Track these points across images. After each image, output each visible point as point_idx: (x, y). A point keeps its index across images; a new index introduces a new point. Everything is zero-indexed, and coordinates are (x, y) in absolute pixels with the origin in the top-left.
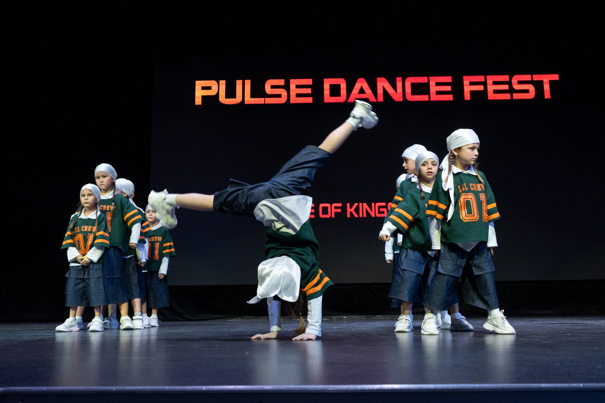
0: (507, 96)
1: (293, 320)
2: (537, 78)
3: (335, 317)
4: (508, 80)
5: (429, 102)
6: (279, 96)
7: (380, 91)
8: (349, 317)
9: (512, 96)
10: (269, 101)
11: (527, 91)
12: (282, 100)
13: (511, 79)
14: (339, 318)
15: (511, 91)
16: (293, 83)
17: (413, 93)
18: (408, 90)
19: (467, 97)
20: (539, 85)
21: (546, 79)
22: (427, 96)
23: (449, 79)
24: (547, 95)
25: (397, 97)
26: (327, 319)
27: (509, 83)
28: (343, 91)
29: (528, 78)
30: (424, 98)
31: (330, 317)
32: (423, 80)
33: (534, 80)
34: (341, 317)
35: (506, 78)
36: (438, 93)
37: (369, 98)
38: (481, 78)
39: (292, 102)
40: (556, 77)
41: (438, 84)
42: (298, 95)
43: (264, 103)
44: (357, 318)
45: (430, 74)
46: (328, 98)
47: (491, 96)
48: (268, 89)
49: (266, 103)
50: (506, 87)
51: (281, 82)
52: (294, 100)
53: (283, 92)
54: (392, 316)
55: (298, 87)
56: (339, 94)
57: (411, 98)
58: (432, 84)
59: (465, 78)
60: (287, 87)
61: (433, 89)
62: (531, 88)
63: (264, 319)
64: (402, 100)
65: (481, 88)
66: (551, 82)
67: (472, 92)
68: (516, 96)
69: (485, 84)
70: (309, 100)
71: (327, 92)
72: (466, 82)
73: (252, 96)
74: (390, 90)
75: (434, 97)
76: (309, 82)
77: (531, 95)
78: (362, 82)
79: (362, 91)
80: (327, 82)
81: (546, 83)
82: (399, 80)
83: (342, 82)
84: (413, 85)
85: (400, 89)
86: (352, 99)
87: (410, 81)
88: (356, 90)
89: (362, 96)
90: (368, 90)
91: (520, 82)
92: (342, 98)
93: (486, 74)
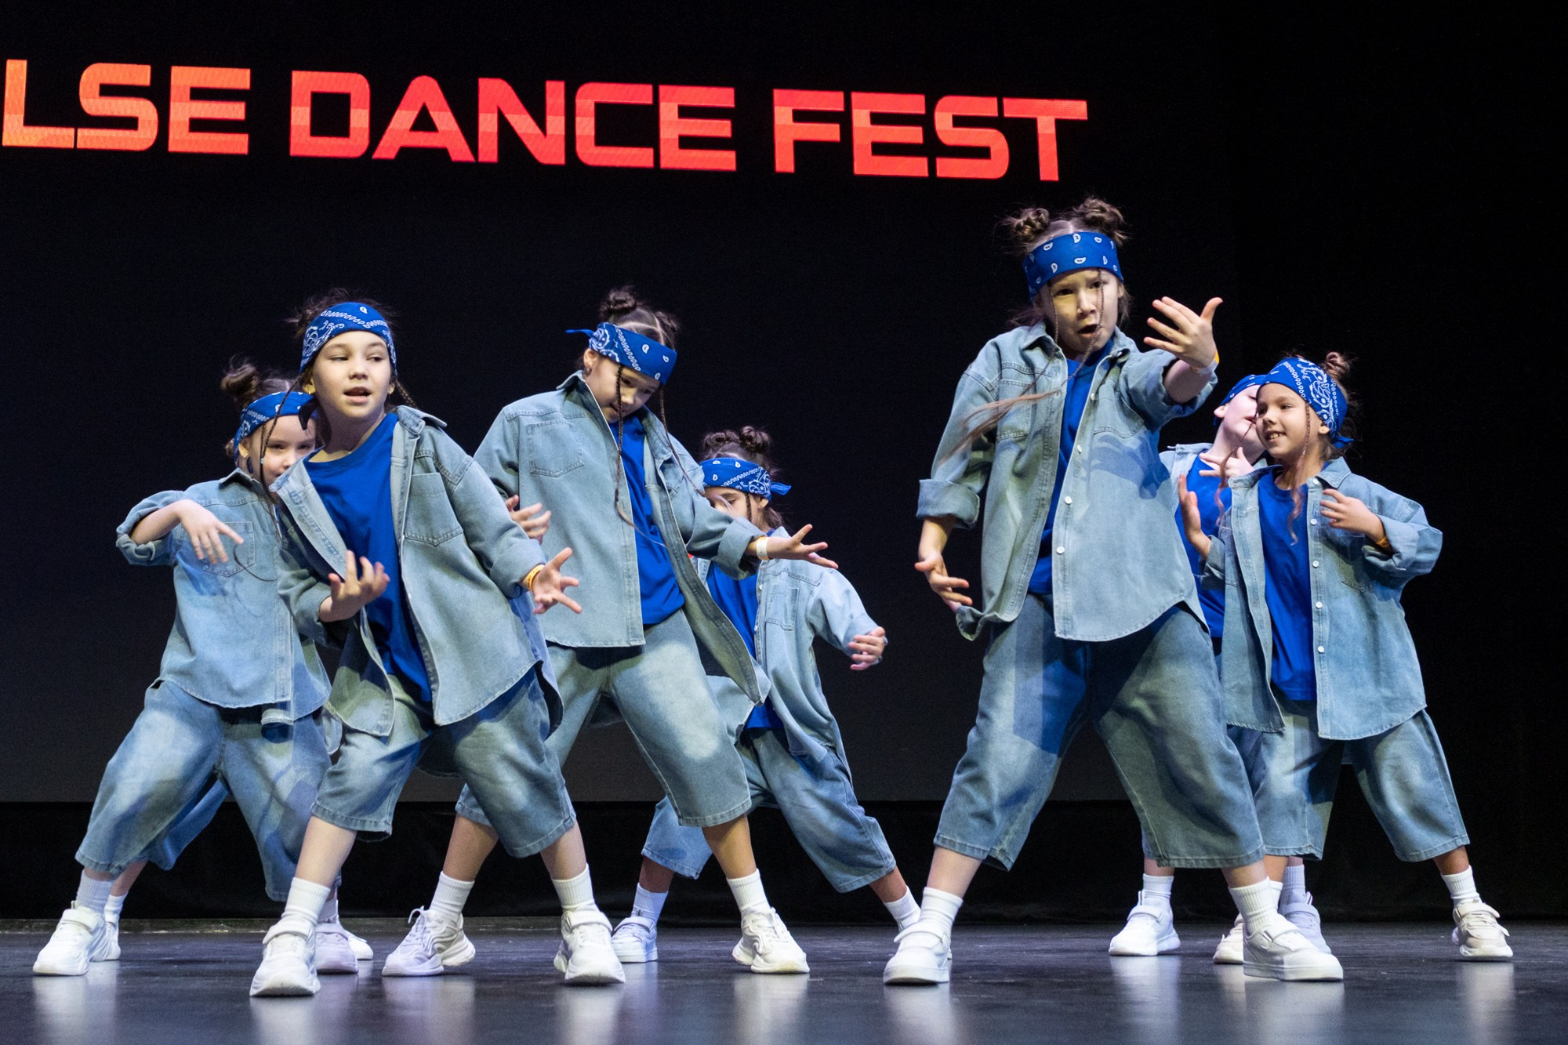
0: (916, 167)
1: (145, 932)
2: (1015, 108)
4: (922, 111)
5: (656, 173)
6: (129, 123)
7: (488, 124)
9: (932, 168)
10: (92, 139)
11: (983, 153)
12: (142, 138)
13: (931, 107)
15: (932, 148)
17: (603, 138)
18: (586, 126)
19: (785, 161)
20: (1021, 134)
21: (1047, 116)
22: (650, 151)
23: (724, 97)
24: (1049, 169)
25: (547, 148)
27: (926, 121)
28: (360, 118)
29: (987, 107)
30: (637, 157)
32: (638, 94)
33: (1007, 114)
35: (914, 104)
36: (686, 142)
37: (448, 147)
38: (831, 101)
39: (173, 147)
40: (1078, 110)
41: (685, 112)
42: (198, 125)
43: (71, 145)
45: (660, 76)
46: (303, 140)
47: (865, 164)
48: (92, 103)
49: (78, 146)
50: (913, 135)
51: (141, 74)
52: (181, 140)
53: (144, 110)
54: (497, 920)
55: (198, 94)
56: (341, 128)
57: (591, 154)
58: (668, 111)
59: (778, 94)
60: (159, 94)
61: (671, 126)
62: (994, 140)
63: (37, 928)
64: (559, 159)
65: (830, 132)
66: (1059, 123)
67: (801, 147)
68: (949, 168)
69: (844, 119)
70: (238, 144)
71: (300, 116)
72: (782, 115)
73: (32, 119)
74: (523, 124)
75: (674, 158)
76: (239, 78)
77: (996, 167)
78: (424, 91)
79: (424, 122)
80: (305, 83)
81: (1046, 128)
82: (555, 92)
83: (355, 85)
84: (603, 111)
85: (556, 123)
86: (387, 149)
87: (590, 96)
88: (403, 119)
89: (423, 140)
90: (445, 120)
91: (959, 121)
92: (354, 144)
93: (848, 86)
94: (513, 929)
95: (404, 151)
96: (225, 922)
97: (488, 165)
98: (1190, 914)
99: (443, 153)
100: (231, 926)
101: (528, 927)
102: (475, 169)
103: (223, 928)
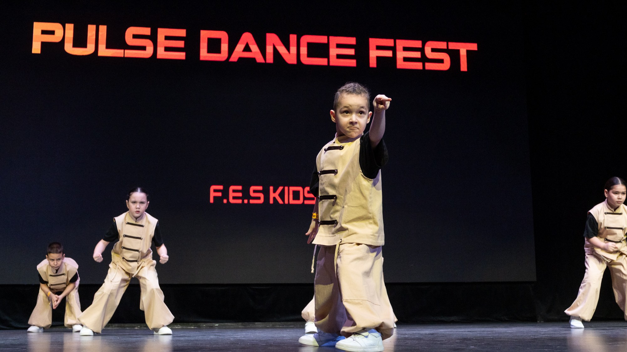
0: (418, 66)
2: (453, 46)
3: (204, 324)
4: (421, 46)
5: (328, 68)
6: (143, 48)
7: (269, 50)
8: (222, 324)
9: (424, 66)
10: (130, 53)
11: (441, 61)
12: (148, 53)
13: (424, 45)
14: (209, 326)
15: (424, 59)
16: (162, 33)
17: (310, 55)
18: (304, 50)
19: (373, 63)
20: (454, 55)
21: (463, 49)
22: (326, 60)
23: (352, 41)
24: (464, 67)
25: (290, 57)
26: (195, 326)
27: (422, 50)
28: (225, 47)
29: (442, 45)
30: (321, 61)
31: (199, 324)
32: (322, 39)
33: (450, 48)
34: (211, 325)
35: (418, 44)
36: (339, 56)
37: (256, 57)
38: (389, 42)
39: (159, 56)
40: (474, 47)
41: (339, 46)
42: (167, 49)
43: (123, 56)
44: (232, 326)
45: (330, 33)
46: (204, 54)
47: (401, 64)
48: (129, 40)
49: (125, 56)
50: (418, 55)
51: (147, 31)
52: (162, 54)
53: (148, 43)
54: (273, 323)
55: (167, 38)
56: (218, 51)
57: (306, 60)
58: (332, 45)
59: (371, 40)
60: (153, 38)
61: (334, 51)
62: (445, 57)
63: (115, 327)
64: (295, 62)
65: (389, 54)
66: (468, 52)
67: (379, 58)
68: (430, 66)
69: (394, 49)
70: (181, 56)
71: (204, 46)
72: (372, 47)
73: (108, 46)
74: (282, 49)
75: (334, 62)
76: (182, 33)
77: (446, 66)
78: (247, 37)
79: (247, 49)
80: (205, 35)
81: (463, 53)
82: (293, 38)
83: (223, 35)
84: (310, 46)
85: (293, 49)
86: (234, 58)
87: (305, 40)
88: (240, 47)
89: (247, 55)
90: (254, 48)
91: (433, 50)
92: (223, 55)
93: (395, 38)
94: (279, 326)
95: (240, 59)
96: (180, 325)
97: (270, 64)
98: (507, 319)
99: (254, 59)
100: (182, 326)
101: (284, 326)
102: (265, 65)
103: (179, 326)
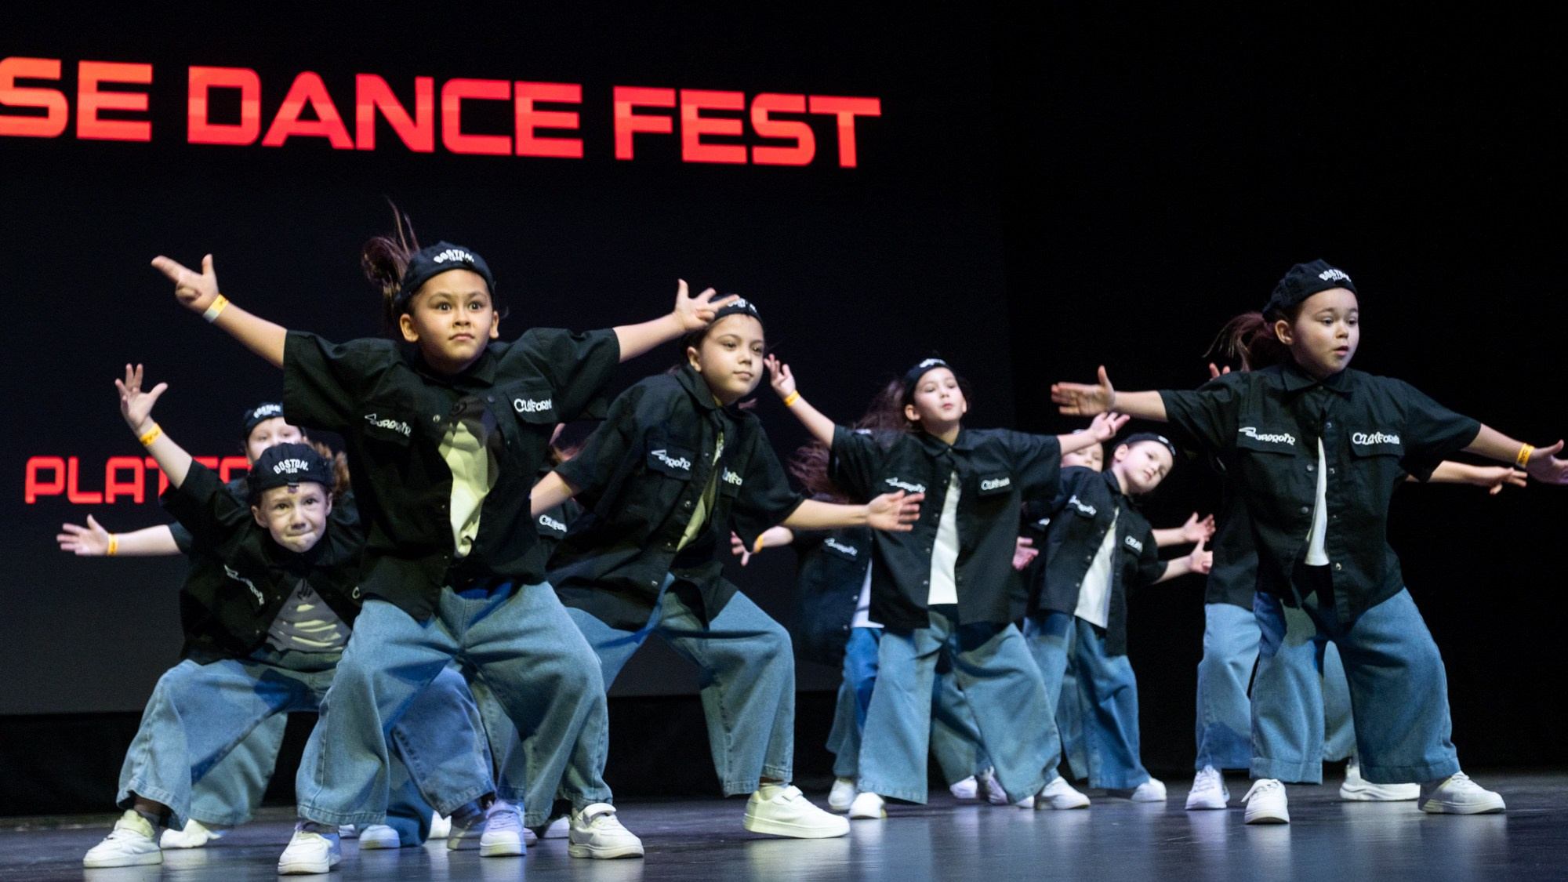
0: (736, 155)
2: (820, 105)
4: (741, 107)
5: (514, 161)
6: (41, 112)
7: (364, 113)
9: (750, 155)
10: (7, 126)
11: (792, 143)
12: (53, 126)
13: (748, 103)
15: (750, 138)
17: (466, 128)
18: (451, 118)
19: (624, 150)
20: (824, 128)
21: (846, 112)
22: (507, 141)
23: (572, 93)
24: (848, 156)
25: (420, 139)
27: (744, 115)
28: (251, 109)
29: (795, 103)
30: (498, 145)
32: (498, 90)
33: (813, 110)
35: (734, 100)
36: (540, 132)
37: (330, 135)
38: (664, 97)
39: (82, 134)
40: (871, 107)
41: (539, 106)
42: (103, 114)
45: (518, 72)
46: (200, 128)
47: (693, 152)
50: (734, 127)
51: (51, 69)
52: (89, 127)
53: (55, 101)
55: (104, 87)
56: (235, 119)
57: (457, 142)
58: (523, 106)
59: (619, 92)
60: (68, 86)
61: (526, 118)
62: (803, 132)
64: (430, 148)
65: (663, 124)
66: (858, 119)
67: (637, 137)
68: (764, 156)
69: (675, 113)
70: (140, 131)
71: (197, 107)
72: (622, 110)
74: (395, 114)
75: (529, 146)
76: (142, 73)
77: (804, 154)
78: (309, 85)
79: (308, 113)
80: (200, 78)
81: (846, 121)
82: (424, 87)
83: (246, 80)
84: (466, 104)
85: (426, 116)
86: (275, 137)
87: (455, 93)
88: (290, 110)
89: (308, 128)
90: (327, 110)
91: (773, 116)
92: (245, 133)
93: (680, 83)
95: (292, 140)
97: (365, 153)
99: (324, 141)
102: (355, 154)
